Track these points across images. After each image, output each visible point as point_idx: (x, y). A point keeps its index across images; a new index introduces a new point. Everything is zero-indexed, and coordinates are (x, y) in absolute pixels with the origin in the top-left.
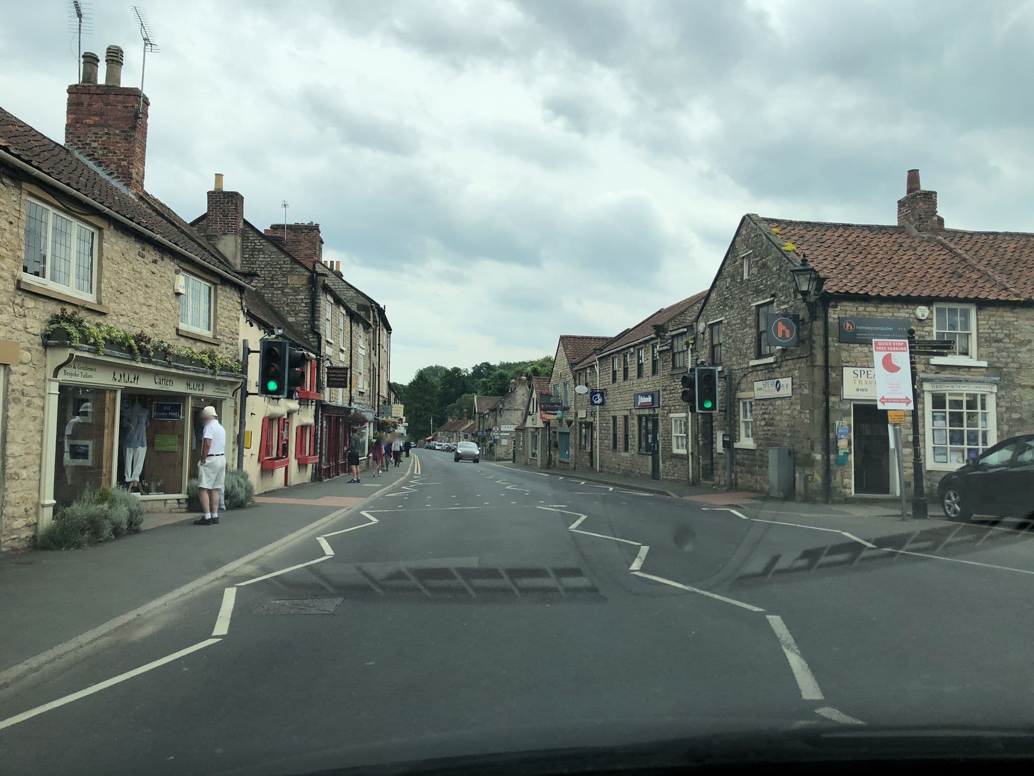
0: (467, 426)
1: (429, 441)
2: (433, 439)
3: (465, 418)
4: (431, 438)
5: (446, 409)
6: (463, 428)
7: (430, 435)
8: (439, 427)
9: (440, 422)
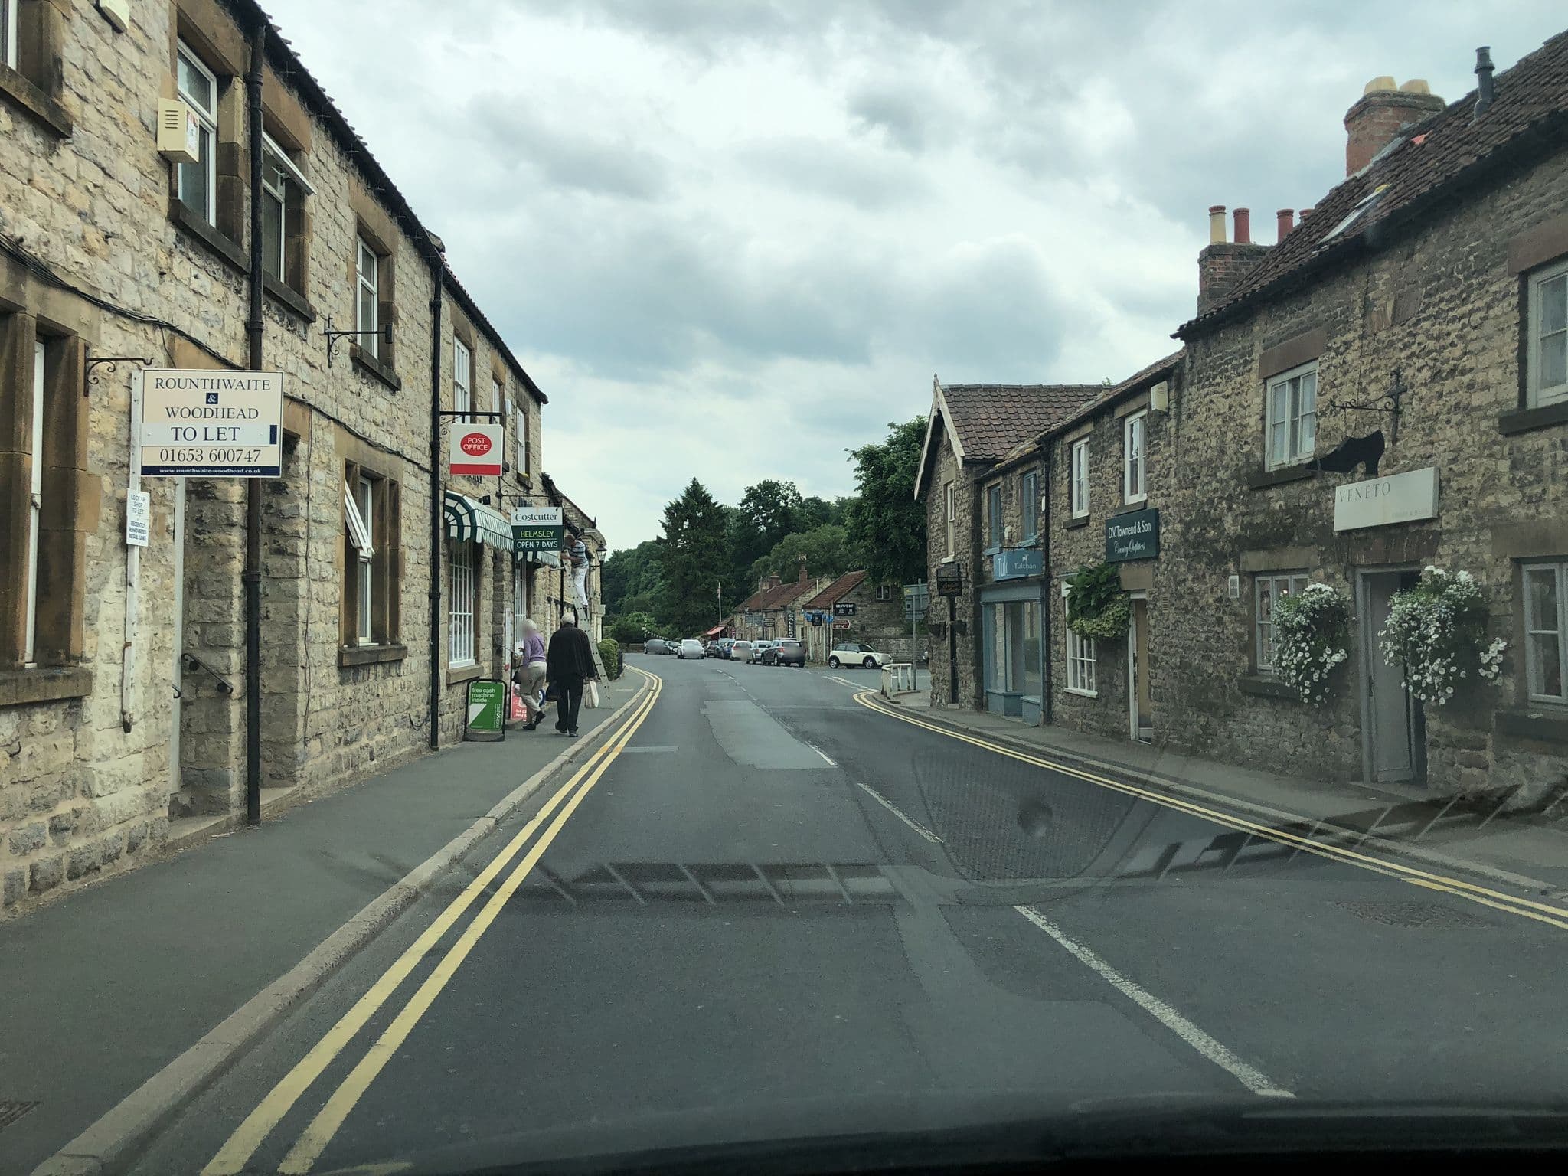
0: (813, 594)
1: (715, 637)
2: (723, 634)
3: (803, 576)
4: (718, 630)
5: (751, 568)
6: (803, 600)
7: (717, 624)
8: (737, 602)
9: (740, 595)
